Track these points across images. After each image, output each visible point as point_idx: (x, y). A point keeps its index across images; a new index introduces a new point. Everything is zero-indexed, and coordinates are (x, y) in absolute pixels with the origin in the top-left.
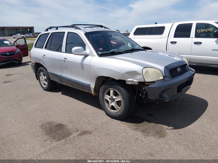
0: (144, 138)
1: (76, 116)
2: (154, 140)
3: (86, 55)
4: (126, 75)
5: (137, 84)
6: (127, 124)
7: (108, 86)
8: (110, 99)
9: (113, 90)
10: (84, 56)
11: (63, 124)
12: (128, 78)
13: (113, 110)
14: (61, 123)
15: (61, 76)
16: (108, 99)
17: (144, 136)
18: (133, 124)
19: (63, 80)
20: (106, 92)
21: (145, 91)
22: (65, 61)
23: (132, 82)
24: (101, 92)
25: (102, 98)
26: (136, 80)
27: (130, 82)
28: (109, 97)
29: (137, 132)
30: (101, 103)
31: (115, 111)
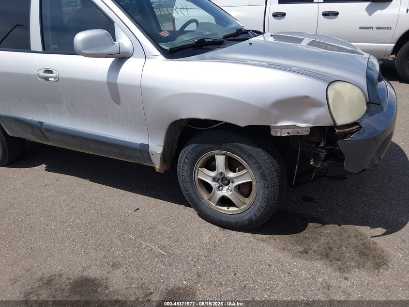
0: (344, 281)
1: (121, 240)
2: (370, 279)
3: (119, 56)
4: (275, 112)
5: (308, 133)
6: (273, 242)
7: (207, 146)
8: (214, 179)
9: (224, 154)
10: (113, 59)
11: (92, 276)
12: (279, 119)
13: (225, 208)
14: (85, 274)
15: (41, 123)
16: (209, 181)
17: (338, 273)
18: (288, 237)
19: (48, 134)
20: (201, 161)
21: (324, 151)
22: (47, 79)
23: (290, 130)
24: (185, 162)
25: (188, 179)
26: (306, 122)
27: (284, 130)
28: (213, 174)
29: (315, 264)
30: (186, 190)
31: (231, 209)
